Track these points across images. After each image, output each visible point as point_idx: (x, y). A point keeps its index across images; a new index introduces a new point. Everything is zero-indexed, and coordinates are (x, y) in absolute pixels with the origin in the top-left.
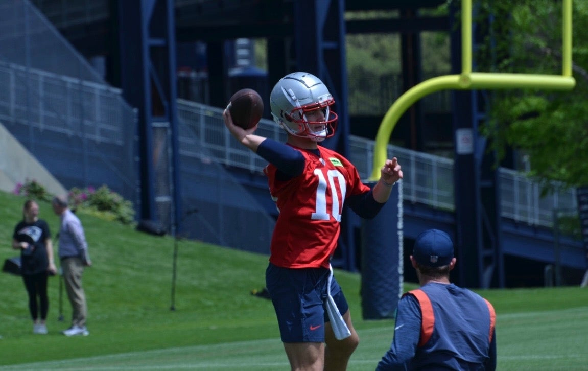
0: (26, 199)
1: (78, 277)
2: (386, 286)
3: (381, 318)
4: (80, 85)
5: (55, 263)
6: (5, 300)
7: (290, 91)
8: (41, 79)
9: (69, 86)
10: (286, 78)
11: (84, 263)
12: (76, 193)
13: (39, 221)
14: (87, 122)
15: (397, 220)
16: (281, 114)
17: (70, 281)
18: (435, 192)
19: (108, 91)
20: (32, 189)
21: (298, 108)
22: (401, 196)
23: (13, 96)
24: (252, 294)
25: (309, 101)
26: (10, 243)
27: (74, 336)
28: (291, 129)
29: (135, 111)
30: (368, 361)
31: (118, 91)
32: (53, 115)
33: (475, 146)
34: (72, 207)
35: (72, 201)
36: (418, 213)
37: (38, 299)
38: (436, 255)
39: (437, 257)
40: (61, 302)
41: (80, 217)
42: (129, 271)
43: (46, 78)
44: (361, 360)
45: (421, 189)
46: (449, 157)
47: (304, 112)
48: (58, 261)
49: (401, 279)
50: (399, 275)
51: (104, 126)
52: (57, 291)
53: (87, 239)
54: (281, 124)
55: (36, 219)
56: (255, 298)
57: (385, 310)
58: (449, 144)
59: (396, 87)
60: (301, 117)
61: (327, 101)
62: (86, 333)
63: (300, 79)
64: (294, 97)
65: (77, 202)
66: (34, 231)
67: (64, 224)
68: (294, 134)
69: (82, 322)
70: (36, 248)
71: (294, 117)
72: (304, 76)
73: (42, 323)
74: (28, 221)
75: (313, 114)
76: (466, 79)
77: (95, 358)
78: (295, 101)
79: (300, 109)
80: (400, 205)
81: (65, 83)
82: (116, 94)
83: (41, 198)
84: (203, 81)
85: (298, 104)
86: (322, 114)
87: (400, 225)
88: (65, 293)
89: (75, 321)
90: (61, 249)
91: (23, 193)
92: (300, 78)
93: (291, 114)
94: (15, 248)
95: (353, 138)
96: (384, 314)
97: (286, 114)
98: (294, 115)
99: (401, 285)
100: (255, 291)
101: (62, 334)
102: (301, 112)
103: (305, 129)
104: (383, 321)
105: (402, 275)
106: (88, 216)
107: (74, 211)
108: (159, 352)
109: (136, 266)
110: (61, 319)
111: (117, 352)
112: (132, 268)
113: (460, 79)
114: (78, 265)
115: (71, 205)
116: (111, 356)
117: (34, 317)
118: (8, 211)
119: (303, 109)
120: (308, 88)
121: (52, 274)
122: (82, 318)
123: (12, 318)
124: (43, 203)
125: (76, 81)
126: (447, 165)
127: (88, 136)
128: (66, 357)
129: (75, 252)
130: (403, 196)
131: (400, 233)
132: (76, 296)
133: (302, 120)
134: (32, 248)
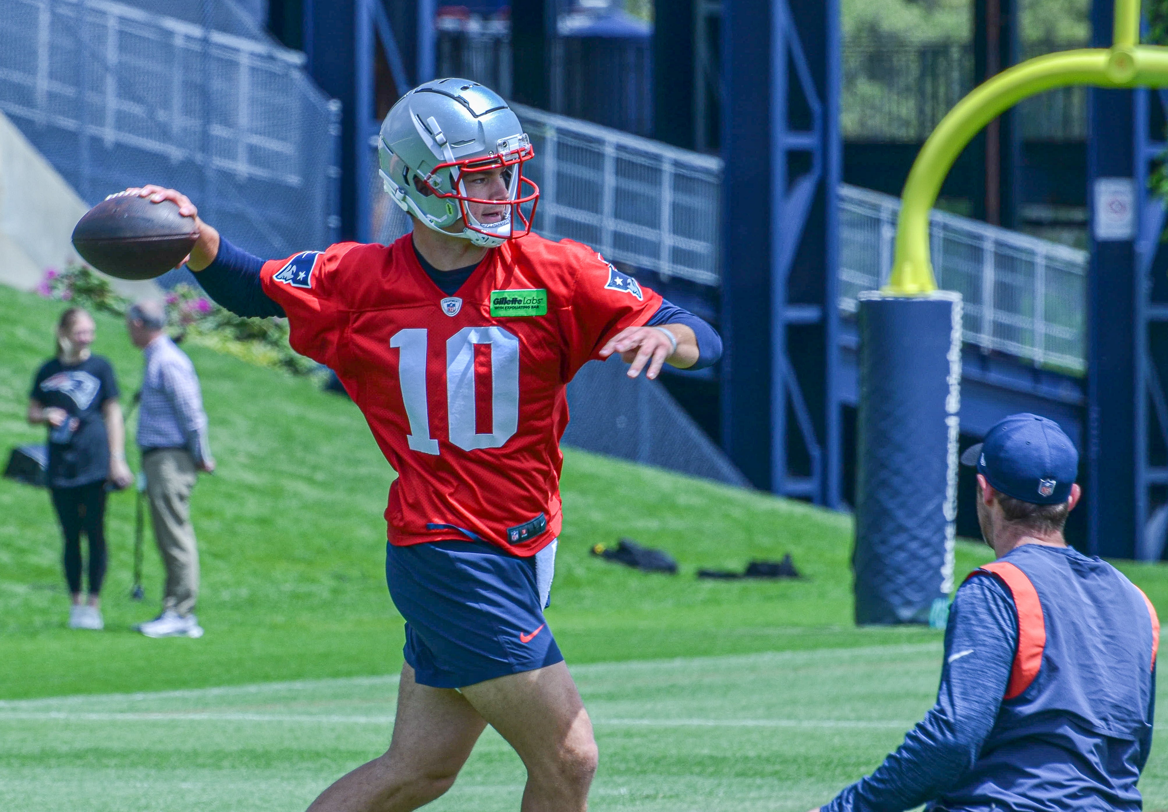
0: (65, 306)
1: (182, 498)
2: (914, 545)
3: (898, 622)
4: (205, 41)
5: (128, 461)
6: (7, 545)
7: (432, 121)
8: (112, 23)
9: (179, 42)
10: (422, 90)
11: (198, 465)
12: (184, 296)
13: (92, 359)
14: (218, 130)
15: (946, 390)
16: (405, 177)
17: (161, 504)
18: (1040, 327)
19: (271, 58)
20: (80, 283)
21: (449, 163)
22: (957, 334)
23: (43, 62)
24: (593, 552)
25: (476, 148)
26: (22, 410)
27: (167, 637)
28: (425, 214)
29: (334, 106)
30: (862, 725)
31: (295, 58)
32: (137, 110)
33: (1139, 221)
34: (175, 331)
35: (175, 316)
36: (995, 376)
37: (84, 545)
38: (1052, 478)
39: (1054, 482)
40: (138, 555)
41: (193, 354)
42: (303, 488)
43: (122, 19)
44: (848, 719)
45: (1005, 318)
46: (1077, 245)
47: (463, 175)
48: (136, 458)
49: (950, 531)
50: (945, 522)
51: (256, 140)
52: (129, 529)
53: (207, 408)
54: (404, 199)
55: (85, 354)
56: (599, 564)
57: (908, 603)
58: (1078, 215)
59: (956, 75)
60: (455, 186)
61: (518, 152)
62: (196, 632)
63: (456, 95)
64: (440, 137)
65: (186, 319)
66: (79, 384)
67: (154, 368)
68: (432, 225)
69: (186, 605)
70: (83, 424)
71: (436, 183)
72: (465, 88)
73: (90, 603)
74: (67, 359)
75: (482, 180)
76: (1125, 60)
77: (216, 691)
78: (441, 145)
79: (453, 165)
80: (954, 355)
81: (169, 34)
82: (289, 66)
83: (102, 307)
84: (497, 41)
85: (449, 155)
86: (501, 181)
87: (953, 403)
88: (148, 534)
89: (172, 602)
90: (142, 428)
91: (61, 291)
92: (458, 92)
93: (429, 177)
94: (33, 421)
95: (847, 191)
96: (906, 613)
97: (416, 178)
98: (438, 180)
99: (950, 544)
100: (601, 547)
101: (139, 631)
102: (455, 172)
103: (460, 215)
104: (903, 630)
105: (953, 521)
106: (211, 353)
107: (177, 340)
108: (365, 681)
109: (319, 476)
110: (137, 595)
111: (267, 678)
112: (310, 481)
113: (1110, 61)
114: (181, 469)
115: (171, 324)
116: (252, 689)
117: (74, 587)
118: (21, 333)
119: (461, 165)
120: (476, 116)
121: (118, 486)
122: (187, 595)
123: (21, 589)
124: (104, 317)
125: (196, 31)
126: (1072, 264)
127: (219, 162)
128: (145, 686)
129: (177, 438)
130: (963, 334)
131: (953, 423)
132: (176, 543)
133: (455, 193)
134: (73, 424)
